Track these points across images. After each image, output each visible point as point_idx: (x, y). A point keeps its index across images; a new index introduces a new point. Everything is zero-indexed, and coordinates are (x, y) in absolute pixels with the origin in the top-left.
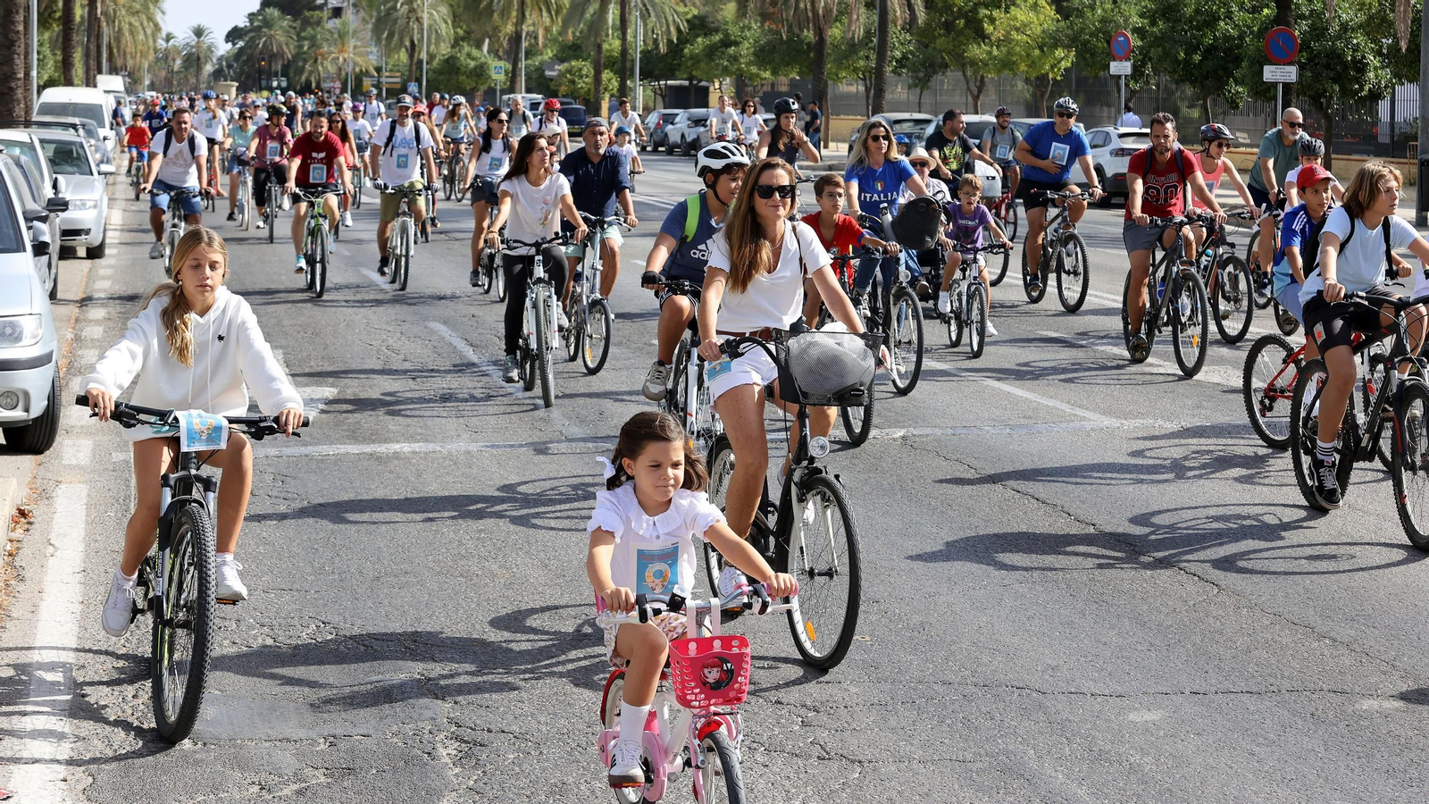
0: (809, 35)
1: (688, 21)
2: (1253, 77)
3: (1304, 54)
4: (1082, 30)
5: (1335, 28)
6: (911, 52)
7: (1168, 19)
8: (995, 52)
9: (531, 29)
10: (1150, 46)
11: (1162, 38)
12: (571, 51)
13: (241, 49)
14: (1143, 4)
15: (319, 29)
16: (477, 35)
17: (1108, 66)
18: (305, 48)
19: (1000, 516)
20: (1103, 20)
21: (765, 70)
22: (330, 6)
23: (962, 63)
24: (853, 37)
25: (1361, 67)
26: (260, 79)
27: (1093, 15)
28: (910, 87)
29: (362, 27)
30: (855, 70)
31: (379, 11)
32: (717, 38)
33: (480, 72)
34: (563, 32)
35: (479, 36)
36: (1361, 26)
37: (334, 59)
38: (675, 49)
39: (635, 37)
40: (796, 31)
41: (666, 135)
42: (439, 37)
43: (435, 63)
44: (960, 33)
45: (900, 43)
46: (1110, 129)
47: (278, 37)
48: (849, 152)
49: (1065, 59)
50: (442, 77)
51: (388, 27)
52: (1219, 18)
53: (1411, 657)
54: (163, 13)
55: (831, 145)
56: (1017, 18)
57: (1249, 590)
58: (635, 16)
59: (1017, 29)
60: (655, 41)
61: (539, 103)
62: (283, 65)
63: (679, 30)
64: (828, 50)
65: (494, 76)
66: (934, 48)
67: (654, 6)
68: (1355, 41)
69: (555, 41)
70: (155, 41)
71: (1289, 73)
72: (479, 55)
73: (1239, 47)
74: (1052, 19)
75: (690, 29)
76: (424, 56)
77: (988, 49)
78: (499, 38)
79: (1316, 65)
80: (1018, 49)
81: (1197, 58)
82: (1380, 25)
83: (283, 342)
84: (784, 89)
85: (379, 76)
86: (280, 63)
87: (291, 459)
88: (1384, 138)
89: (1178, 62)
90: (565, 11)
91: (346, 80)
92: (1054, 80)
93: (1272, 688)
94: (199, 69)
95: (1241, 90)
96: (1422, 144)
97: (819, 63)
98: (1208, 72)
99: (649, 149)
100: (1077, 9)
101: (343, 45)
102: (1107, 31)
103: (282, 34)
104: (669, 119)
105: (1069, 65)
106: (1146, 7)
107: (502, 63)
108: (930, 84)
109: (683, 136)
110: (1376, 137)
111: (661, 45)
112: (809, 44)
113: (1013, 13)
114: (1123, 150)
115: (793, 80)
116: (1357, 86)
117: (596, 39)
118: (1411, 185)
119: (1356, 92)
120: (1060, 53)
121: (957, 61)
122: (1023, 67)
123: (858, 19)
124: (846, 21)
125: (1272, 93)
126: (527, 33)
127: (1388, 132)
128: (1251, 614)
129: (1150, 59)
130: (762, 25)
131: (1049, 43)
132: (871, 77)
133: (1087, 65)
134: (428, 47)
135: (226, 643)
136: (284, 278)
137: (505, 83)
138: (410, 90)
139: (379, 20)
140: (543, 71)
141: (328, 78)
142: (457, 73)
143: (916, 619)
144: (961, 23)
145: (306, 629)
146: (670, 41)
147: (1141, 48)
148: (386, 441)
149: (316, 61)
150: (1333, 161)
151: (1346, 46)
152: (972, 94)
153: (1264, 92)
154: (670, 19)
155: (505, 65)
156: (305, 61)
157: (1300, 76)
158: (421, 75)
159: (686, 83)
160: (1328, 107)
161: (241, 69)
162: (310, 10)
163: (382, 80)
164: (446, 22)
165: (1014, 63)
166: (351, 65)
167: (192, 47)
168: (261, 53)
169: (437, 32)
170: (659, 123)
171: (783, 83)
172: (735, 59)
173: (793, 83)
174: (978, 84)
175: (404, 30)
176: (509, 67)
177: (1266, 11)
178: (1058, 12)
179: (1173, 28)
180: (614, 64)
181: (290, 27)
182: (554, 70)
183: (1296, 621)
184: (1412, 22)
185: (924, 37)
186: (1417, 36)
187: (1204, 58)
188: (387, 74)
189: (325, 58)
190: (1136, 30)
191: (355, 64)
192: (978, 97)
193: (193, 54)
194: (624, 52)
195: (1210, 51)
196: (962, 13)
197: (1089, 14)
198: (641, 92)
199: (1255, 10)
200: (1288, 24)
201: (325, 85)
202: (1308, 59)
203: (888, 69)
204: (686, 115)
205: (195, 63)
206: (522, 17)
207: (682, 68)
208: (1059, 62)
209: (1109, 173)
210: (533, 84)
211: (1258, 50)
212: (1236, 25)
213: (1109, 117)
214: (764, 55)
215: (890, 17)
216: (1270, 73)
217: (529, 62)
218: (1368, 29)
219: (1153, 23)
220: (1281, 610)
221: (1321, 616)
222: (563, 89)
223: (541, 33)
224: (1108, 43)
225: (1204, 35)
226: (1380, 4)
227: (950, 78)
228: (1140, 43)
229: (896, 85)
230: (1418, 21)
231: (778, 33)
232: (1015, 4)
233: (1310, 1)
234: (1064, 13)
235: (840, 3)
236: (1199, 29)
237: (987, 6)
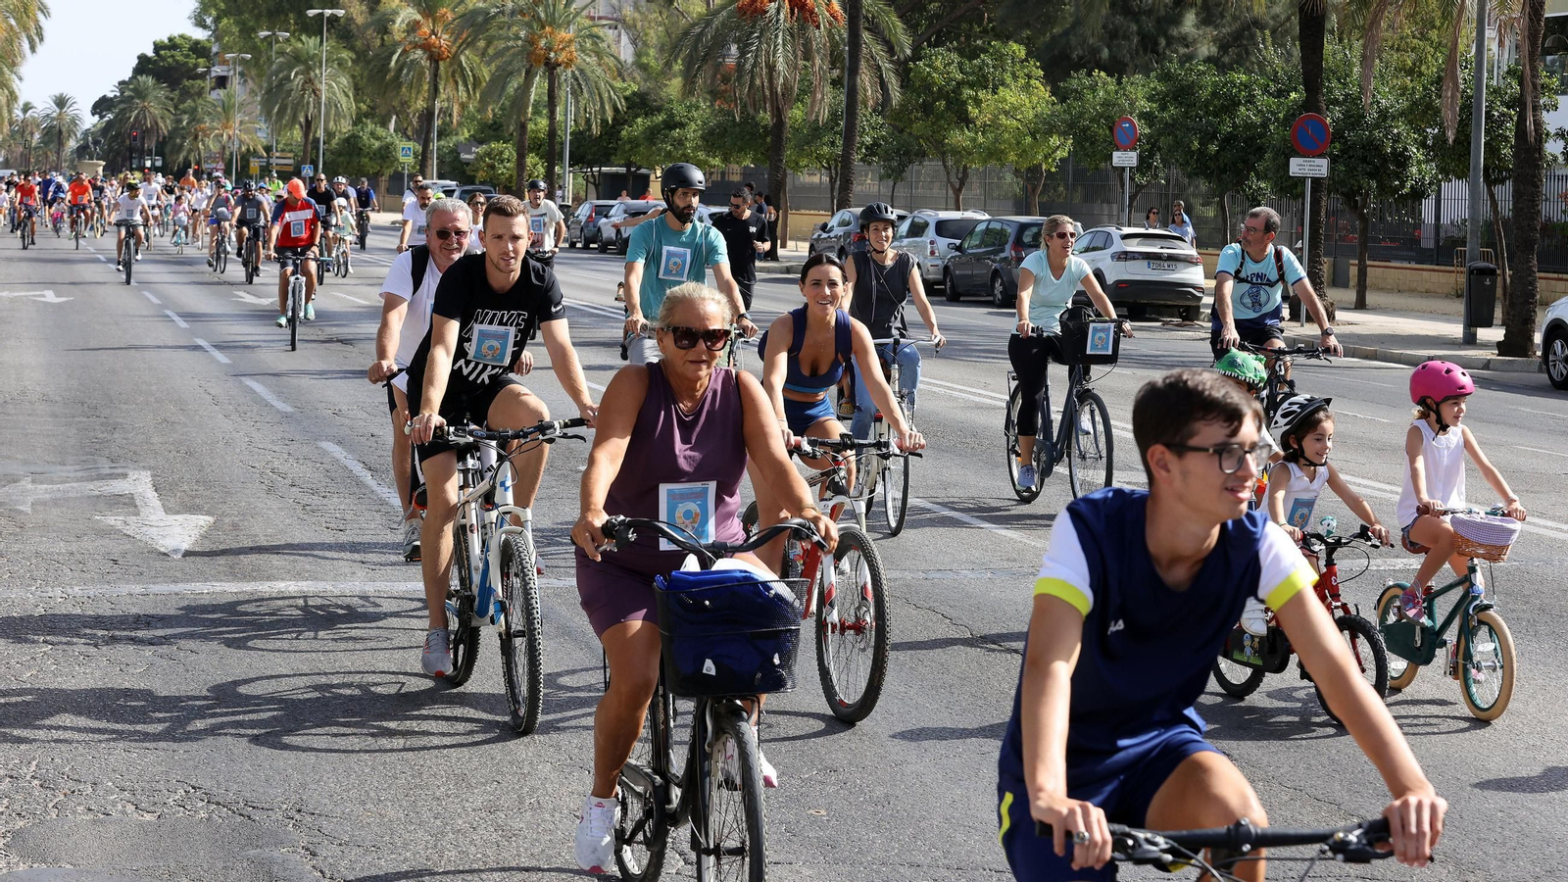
0: (766, 117)
1: (626, 99)
2: (1278, 171)
3: (1337, 145)
4: (1081, 115)
5: (1372, 116)
6: (883, 137)
7: (1180, 103)
8: (981, 139)
9: (446, 105)
10: (1160, 135)
11: (1173, 125)
12: (491, 131)
13: (108, 122)
14: (1152, 85)
15: (200, 101)
16: (381, 111)
17: (1110, 157)
18: (185, 123)
19: (979, 673)
20: (1106, 104)
21: (715, 156)
22: (213, 74)
23: (942, 151)
24: (817, 120)
25: (1402, 160)
26: (131, 158)
27: (1094, 97)
28: (881, 178)
29: (250, 100)
30: (819, 158)
31: (270, 83)
32: (660, 118)
33: (385, 154)
34: (481, 110)
35: (384, 112)
36: (1402, 114)
37: (216, 136)
38: (611, 131)
39: (566, 115)
40: (751, 111)
41: (599, 229)
42: (338, 115)
43: (335, 142)
44: (940, 117)
45: (871, 127)
46: (1112, 230)
47: (152, 110)
48: (810, 252)
49: (1061, 147)
50: (341, 159)
51: (279, 101)
52: (1240, 103)
53: (1451, 838)
54: (21, 79)
55: (790, 244)
56: (1006, 100)
57: (1265, 760)
58: (564, 92)
59: (1006, 113)
60: (588, 121)
61: (454, 191)
62: (157, 141)
63: (616, 109)
64: (788, 134)
65: (402, 159)
66: (910, 134)
67: (587, 80)
68: (1396, 131)
69: (473, 118)
70: (10, 112)
71: (1320, 167)
72: (384, 134)
73: (1262, 136)
74: (1047, 102)
75: (628, 108)
76: (321, 134)
77: (973, 135)
78: (408, 114)
79: (1350, 157)
80: (1006, 135)
81: (1213, 148)
82: (1425, 112)
83: (152, 463)
84: (736, 178)
85: (269, 157)
86: (155, 139)
87: (159, 598)
88: (1428, 243)
89: (1192, 153)
90: (484, 84)
91: (231, 160)
92: (1048, 171)
93: (1291, 874)
94: (61, 144)
95: (1263, 185)
96: (1472, 250)
97: (777, 148)
98: (1226, 165)
99: (579, 245)
100: (1076, 91)
101: (228, 120)
102: (1110, 117)
103: (157, 107)
104: (602, 212)
105: (1066, 154)
106: (1155, 89)
107: (410, 144)
108: (904, 174)
109: (618, 232)
110: (1418, 242)
111: (594, 126)
112: (765, 127)
113: (1001, 94)
114: (1126, 253)
115: (746, 168)
116: (1397, 183)
117: (518, 117)
118: (1458, 296)
119: (1396, 190)
120: (1055, 141)
121: (936, 148)
122: (1012, 157)
123: (823, 98)
124: (809, 101)
125: (1299, 190)
126: (441, 109)
127: (1433, 236)
128: (1268, 788)
129: (1159, 149)
130: (712, 105)
131: (1042, 129)
132: (837, 166)
133: (1087, 155)
134: (326, 123)
135: (80, 809)
136: (154, 388)
137: (414, 167)
138: (304, 173)
139: (269, 91)
140: (459, 154)
141: (210, 157)
142: (359, 155)
143: (879, 792)
144: (941, 104)
145: (173, 795)
146: (604, 121)
147: (1149, 137)
148: (268, 579)
149: (196, 137)
150: (1369, 269)
151: (1385, 136)
152: (952, 186)
153: (1289, 188)
154: (606, 95)
155: (414, 146)
156: (184, 138)
157: (1332, 169)
158: (317, 157)
159: (623, 170)
160: (1364, 207)
161: (109, 145)
162: (189, 78)
163: (271, 161)
164: (347, 96)
165: (1002, 152)
166: (236, 146)
167: (53, 119)
168: (133, 127)
169: (336, 106)
170: (590, 216)
171: (735, 172)
172: (680, 143)
173: (746, 172)
174: (960, 175)
175: (298, 104)
176: (420, 148)
177: (1293, 95)
178: (1053, 93)
179: (1186, 112)
180: (540, 146)
181: (167, 98)
182: (470, 153)
183: (1321, 797)
184: (1461, 109)
185: (899, 120)
186: (1467, 125)
187: (1222, 148)
188: (278, 154)
189: (205, 135)
190: (1146, 117)
191: (241, 142)
192: (960, 190)
193: (54, 127)
194: (552, 133)
195: (1228, 141)
196: (942, 94)
197: (1089, 96)
198: (571, 181)
199: (1281, 94)
200: (1318, 110)
201: (205, 166)
202: (1341, 151)
203: (857, 157)
204: (623, 207)
205: (56, 139)
206: (435, 91)
207: (619, 153)
208: (1054, 152)
209: (1110, 279)
210: (447, 169)
211: (1285, 140)
212: (1259, 111)
213: (1110, 216)
214: (715, 140)
215: (860, 97)
216: (1297, 166)
217: (442, 143)
218: (1410, 117)
219: (1163, 108)
220: (1302, 784)
221: (1349, 790)
222: (481, 175)
223: (456, 109)
224: (1111, 129)
225: (1222, 122)
226: (1425, 89)
227: (928, 168)
228: (1147, 131)
229: (866, 176)
230: (1468, 109)
231: (730, 113)
232: (1003, 84)
233: (1345, 85)
234: (1061, 95)
235: (801, 80)
236: (1216, 115)
237: (971, 86)
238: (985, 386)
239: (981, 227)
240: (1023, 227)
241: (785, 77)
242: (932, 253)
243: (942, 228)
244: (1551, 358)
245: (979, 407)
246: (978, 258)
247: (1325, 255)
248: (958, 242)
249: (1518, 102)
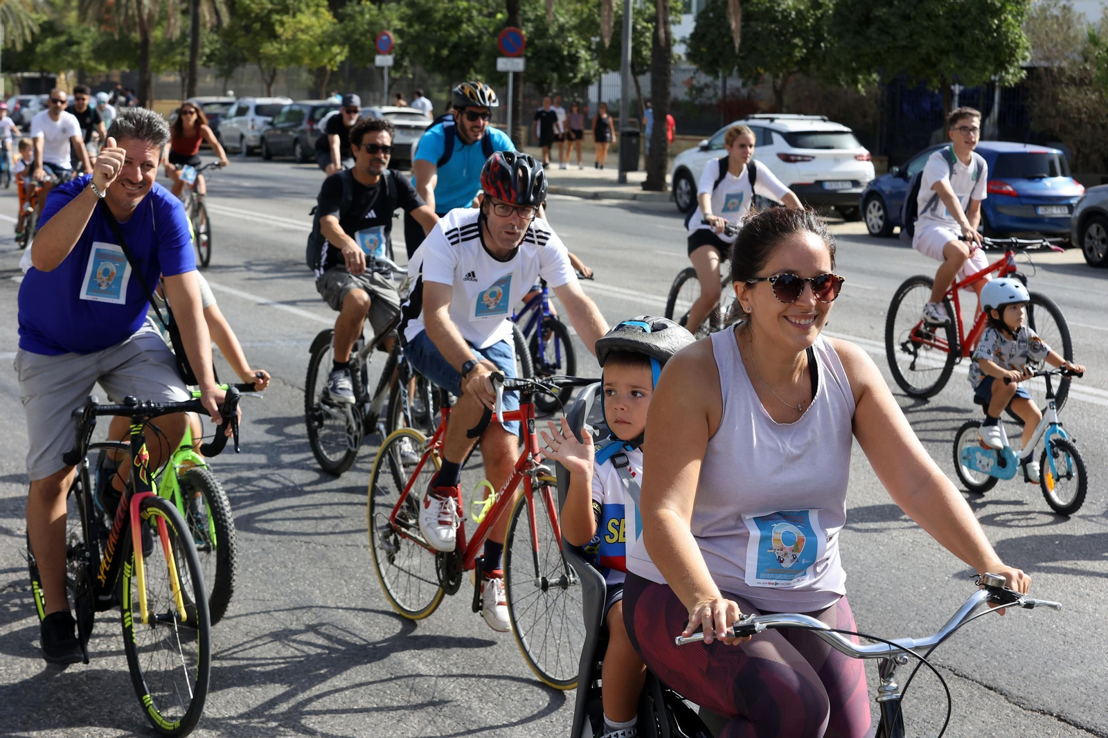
1: (40, 26)
2: (489, 67)
3: (530, 49)
4: (354, 31)
6: (218, 49)
7: (422, 22)
8: (285, 48)
10: (408, 44)
11: (417, 37)
14: (402, 10)
17: (373, 60)
20: (371, 23)
21: (101, 64)
23: (258, 58)
24: (172, 38)
25: (574, 60)
27: (363, 19)
28: (217, 77)
30: (174, 64)
32: (63, 39)
36: (575, 28)
38: (29, 48)
40: (125, 32)
44: (257, 34)
45: (209, 42)
49: (340, 54)
52: (463, 22)
56: (302, 22)
59: (302, 31)
60: (14, 42)
63: (32, 33)
64: (152, 48)
66: (236, 47)
67: (12, 13)
68: (570, 39)
71: (518, 64)
73: (478, 44)
74: (330, 22)
75: (41, 32)
77: (279, 46)
79: (539, 58)
80: (303, 46)
81: (445, 52)
82: (590, 26)
89: (429, 56)
92: (332, 72)
96: (623, 120)
97: (144, 58)
98: (454, 64)
100: (349, 15)
102: (374, 32)
104: (24, 104)
105: (343, 58)
106: (404, 13)
108: (232, 74)
111: (18, 44)
112: (136, 44)
113: (298, 18)
115: (123, 72)
116: (571, 75)
119: (571, 79)
120: (336, 49)
121: (254, 56)
123: (175, 23)
124: (165, 25)
125: (505, 79)
129: (408, 54)
130: (99, 29)
131: (327, 41)
132: (186, 69)
133: (358, 59)
144: (257, 26)
146: (25, 42)
147: (400, 45)
151: (563, 43)
152: (266, 81)
154: (25, 23)
157: (527, 66)
159: (37, 75)
165: (300, 57)
171: (116, 75)
172: (77, 55)
174: (271, 74)
178: (334, 16)
179: (426, 29)
184: (614, 25)
185: (228, 36)
186: (619, 34)
187: (451, 53)
192: (271, 83)
195: (456, 47)
196: (258, 18)
197: (359, 18)
199: (492, 15)
200: (516, 25)
202: (533, 53)
203: (199, 63)
207: (35, 63)
208: (335, 56)
211: (493, 46)
212: (476, 27)
214: (101, 52)
215: (201, 22)
216: (503, 64)
218: (580, 30)
219: (410, 26)
224: (374, 40)
225: (451, 35)
226: (590, 10)
227: (249, 70)
228: (399, 41)
229: (205, 75)
230: (620, 24)
231: (111, 34)
232: (300, 10)
233: (535, 9)
234: (340, 18)
235: (161, 11)
236: (446, 29)
237: (278, 12)
238: (291, 217)
239: (285, 110)
240: (315, 109)
241: (150, 10)
242: (253, 127)
243: (259, 110)
244: (678, 191)
245: (286, 231)
246: (284, 130)
247: (524, 124)
248: (270, 119)
249: (653, 19)
